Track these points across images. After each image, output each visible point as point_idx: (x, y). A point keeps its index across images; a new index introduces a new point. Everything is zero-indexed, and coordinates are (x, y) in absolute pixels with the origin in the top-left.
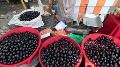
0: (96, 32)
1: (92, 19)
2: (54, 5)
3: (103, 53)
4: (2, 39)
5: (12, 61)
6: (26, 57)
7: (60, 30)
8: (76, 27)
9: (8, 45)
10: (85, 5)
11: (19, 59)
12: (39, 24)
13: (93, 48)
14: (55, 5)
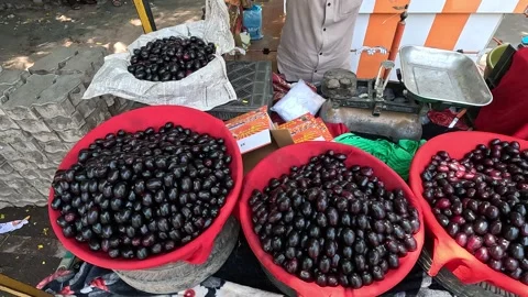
0: (452, 126)
1: (438, 69)
2: (245, 9)
3: (515, 209)
4: (83, 157)
5: (141, 246)
6: (196, 228)
7: (305, 120)
8: (371, 108)
9: (120, 180)
10: (395, 8)
11: (168, 239)
12: (213, 93)
13: (463, 191)
14: (251, 12)
